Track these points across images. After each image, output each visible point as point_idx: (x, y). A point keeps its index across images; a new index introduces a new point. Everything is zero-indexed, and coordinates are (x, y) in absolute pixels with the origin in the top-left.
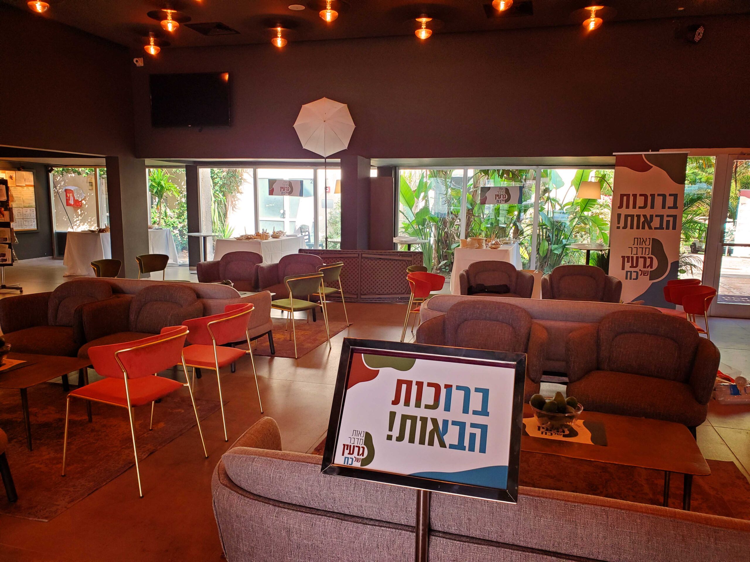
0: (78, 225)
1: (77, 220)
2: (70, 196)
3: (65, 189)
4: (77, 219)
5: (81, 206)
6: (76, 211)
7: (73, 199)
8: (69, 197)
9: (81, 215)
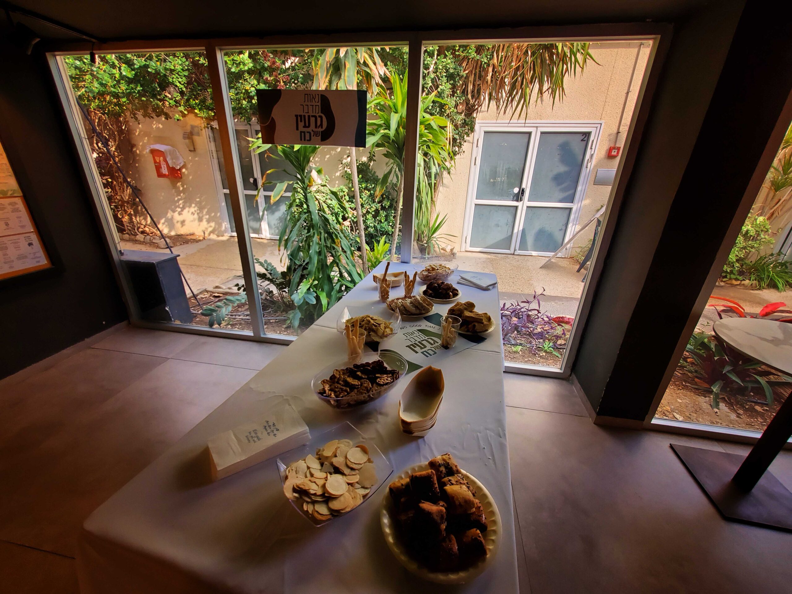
0: (181, 206)
1: (179, 200)
2: (160, 161)
3: (150, 149)
4: (180, 197)
5: (181, 178)
6: (174, 186)
7: (165, 166)
8: (159, 163)
9: (184, 191)
